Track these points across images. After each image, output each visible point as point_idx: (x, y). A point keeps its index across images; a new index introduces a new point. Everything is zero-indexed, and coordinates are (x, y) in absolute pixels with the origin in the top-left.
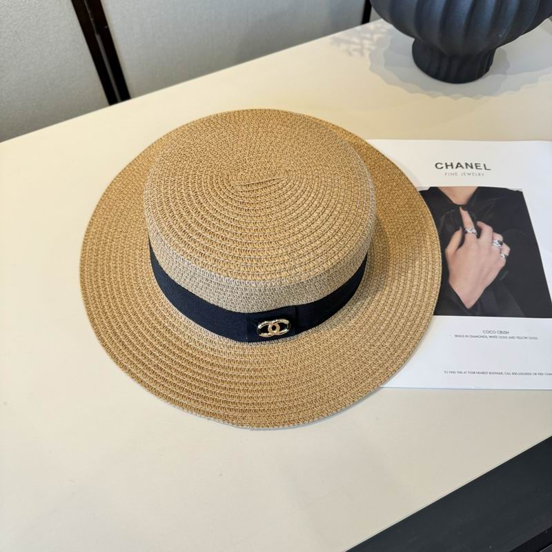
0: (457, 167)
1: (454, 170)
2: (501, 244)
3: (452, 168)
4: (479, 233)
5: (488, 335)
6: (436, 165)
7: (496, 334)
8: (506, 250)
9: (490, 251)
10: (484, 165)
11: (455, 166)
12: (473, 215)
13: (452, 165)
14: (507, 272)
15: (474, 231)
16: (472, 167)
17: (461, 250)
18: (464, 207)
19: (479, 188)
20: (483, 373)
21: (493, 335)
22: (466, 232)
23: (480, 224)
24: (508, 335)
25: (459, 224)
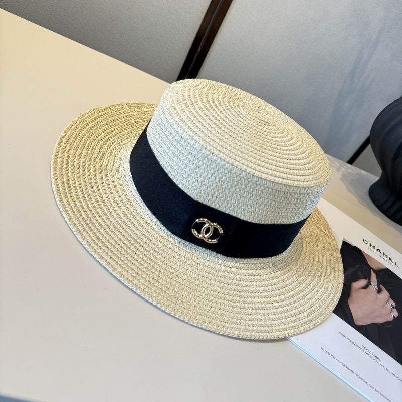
0: (377, 250)
1: (375, 250)
2: (393, 308)
3: (374, 248)
4: (379, 291)
5: (365, 350)
6: (364, 240)
7: (371, 355)
8: (396, 313)
9: (384, 306)
10: (395, 263)
11: (376, 248)
12: (379, 280)
13: (374, 247)
14: (391, 326)
15: (376, 287)
16: (387, 257)
17: (363, 291)
18: (374, 271)
19: (388, 269)
20: (351, 371)
21: (368, 353)
22: (371, 285)
23: (381, 286)
24: (380, 362)
25: (368, 277)
